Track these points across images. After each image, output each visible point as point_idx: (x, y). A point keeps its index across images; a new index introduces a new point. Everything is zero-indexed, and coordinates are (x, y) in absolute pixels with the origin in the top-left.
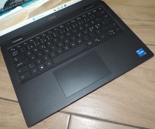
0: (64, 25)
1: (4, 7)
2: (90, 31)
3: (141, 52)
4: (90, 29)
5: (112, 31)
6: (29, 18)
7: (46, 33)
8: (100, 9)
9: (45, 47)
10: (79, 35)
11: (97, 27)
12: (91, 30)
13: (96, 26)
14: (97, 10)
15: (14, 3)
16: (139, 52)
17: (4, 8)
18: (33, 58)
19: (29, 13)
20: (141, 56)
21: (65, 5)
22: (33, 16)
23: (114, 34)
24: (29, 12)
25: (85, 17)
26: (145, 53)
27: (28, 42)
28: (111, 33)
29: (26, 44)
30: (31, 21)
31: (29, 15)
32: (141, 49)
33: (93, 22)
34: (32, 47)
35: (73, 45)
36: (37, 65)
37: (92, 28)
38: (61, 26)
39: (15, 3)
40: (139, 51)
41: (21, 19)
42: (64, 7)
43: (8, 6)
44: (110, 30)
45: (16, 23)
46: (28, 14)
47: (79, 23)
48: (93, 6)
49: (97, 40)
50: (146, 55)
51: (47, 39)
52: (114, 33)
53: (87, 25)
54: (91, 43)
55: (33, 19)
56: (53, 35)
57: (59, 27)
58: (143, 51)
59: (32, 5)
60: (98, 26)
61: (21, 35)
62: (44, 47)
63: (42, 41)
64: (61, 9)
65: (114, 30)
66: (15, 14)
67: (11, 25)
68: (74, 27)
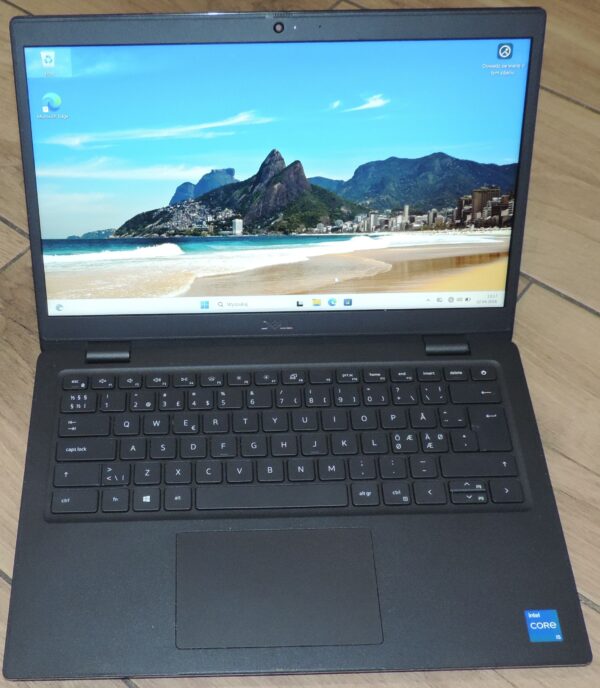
0: (307, 374)
1: (121, 228)
2: (392, 444)
3: (545, 625)
4: (397, 437)
5: (479, 487)
6: (188, 294)
7: (225, 377)
8: (484, 372)
9: (193, 428)
10: (344, 443)
11: (428, 441)
12: (399, 446)
13: (427, 437)
14: (471, 373)
15: (161, 226)
16: (536, 620)
17: (119, 232)
18: (133, 448)
19: (197, 279)
20: (534, 639)
21: (349, 302)
22: (209, 294)
23: (481, 503)
24: (200, 275)
25: (402, 382)
26: (559, 637)
27: (144, 379)
28: (469, 493)
29: (133, 383)
30: (192, 306)
31: (192, 285)
32: (554, 613)
33: (423, 417)
34: (148, 404)
35: (301, 469)
36: (133, 484)
37: (409, 438)
38: (293, 377)
39: (164, 230)
40: (537, 615)
41: (157, 287)
42: (340, 306)
43: (135, 229)
44: (474, 479)
45: (134, 292)
46: (191, 281)
47: (369, 394)
48: (464, 348)
49: (400, 496)
50: (557, 643)
51: (215, 398)
52: (481, 498)
53: (393, 417)
54: (369, 494)
55: (202, 303)
56: (245, 398)
57: (281, 376)
58: (553, 625)
59: (221, 257)
60: (434, 440)
61: (129, 342)
62: (190, 425)
63: (194, 398)
64: (325, 307)
65: (487, 486)
66: (148, 264)
67: (116, 294)
68: (341, 400)
